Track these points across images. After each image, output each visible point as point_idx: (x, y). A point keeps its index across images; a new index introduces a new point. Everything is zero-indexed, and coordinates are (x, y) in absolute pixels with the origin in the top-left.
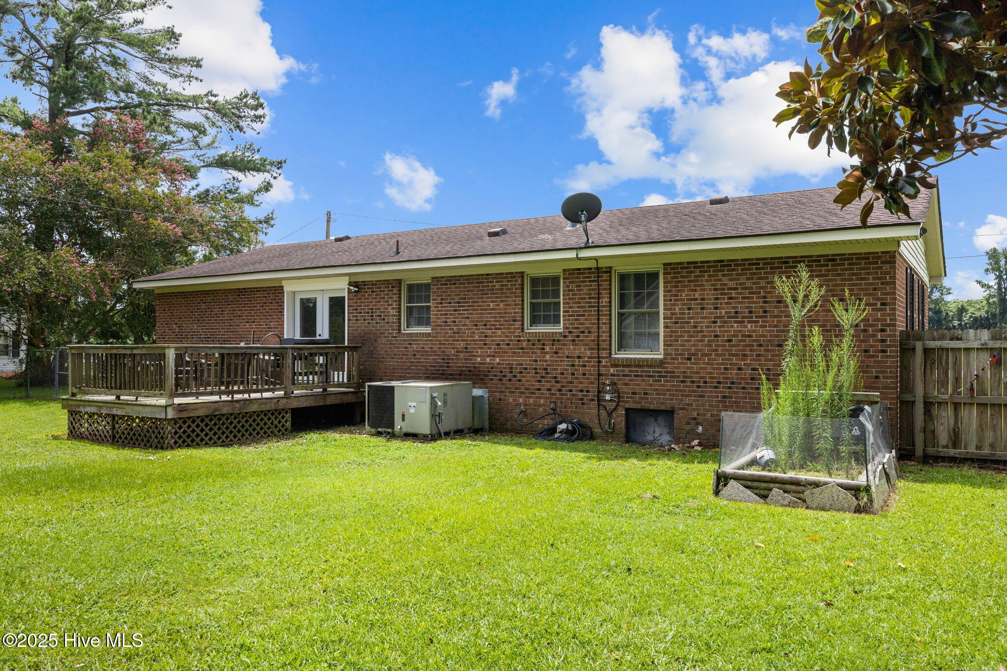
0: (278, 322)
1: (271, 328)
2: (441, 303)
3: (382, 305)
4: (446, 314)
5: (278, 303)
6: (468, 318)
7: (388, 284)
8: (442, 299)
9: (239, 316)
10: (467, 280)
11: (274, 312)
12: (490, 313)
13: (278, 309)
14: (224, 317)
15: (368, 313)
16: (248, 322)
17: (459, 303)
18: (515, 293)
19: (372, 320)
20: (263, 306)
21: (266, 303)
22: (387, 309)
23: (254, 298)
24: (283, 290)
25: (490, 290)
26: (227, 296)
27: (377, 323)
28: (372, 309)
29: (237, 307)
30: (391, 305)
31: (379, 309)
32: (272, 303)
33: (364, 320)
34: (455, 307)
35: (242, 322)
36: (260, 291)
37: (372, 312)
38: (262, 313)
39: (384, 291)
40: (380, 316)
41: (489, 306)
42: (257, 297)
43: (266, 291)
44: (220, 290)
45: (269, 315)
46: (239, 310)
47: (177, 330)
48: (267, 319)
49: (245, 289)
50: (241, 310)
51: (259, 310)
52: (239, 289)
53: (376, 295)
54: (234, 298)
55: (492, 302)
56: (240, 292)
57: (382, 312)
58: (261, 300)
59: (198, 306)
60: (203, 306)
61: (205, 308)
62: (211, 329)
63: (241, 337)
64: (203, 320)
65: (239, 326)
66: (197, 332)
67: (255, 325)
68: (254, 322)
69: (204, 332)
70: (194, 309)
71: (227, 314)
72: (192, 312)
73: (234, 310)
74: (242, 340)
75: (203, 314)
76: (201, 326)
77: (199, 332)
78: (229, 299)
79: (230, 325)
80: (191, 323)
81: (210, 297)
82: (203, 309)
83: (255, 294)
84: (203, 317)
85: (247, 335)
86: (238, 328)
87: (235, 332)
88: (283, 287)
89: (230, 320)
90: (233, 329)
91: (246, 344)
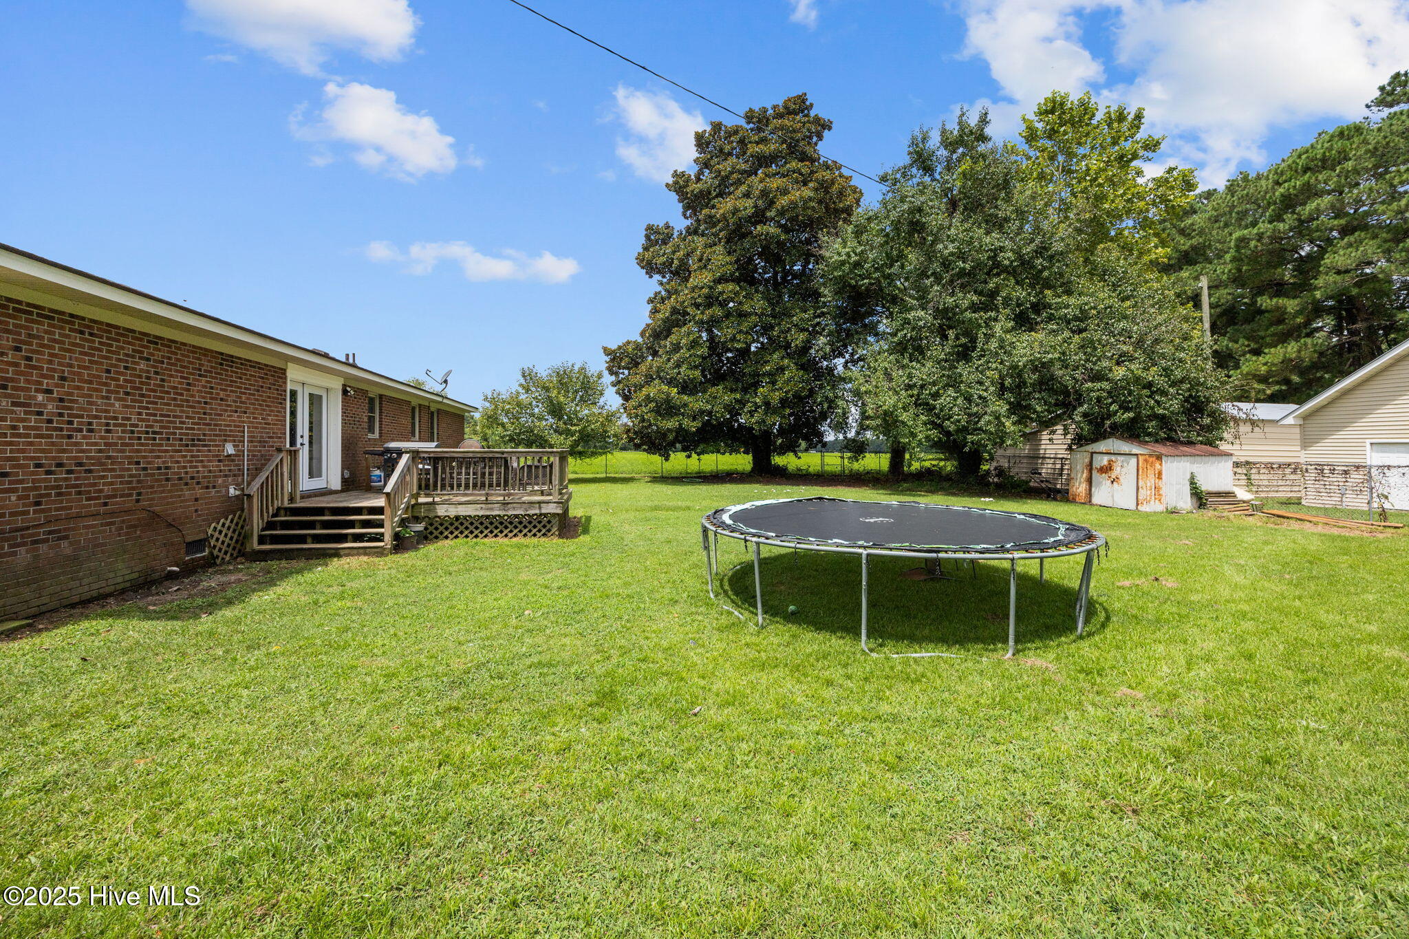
0: (277, 416)
1: (269, 424)
2: (386, 416)
3: (360, 412)
4: (388, 425)
6: (396, 429)
7: (362, 393)
8: (387, 413)
9: (222, 400)
10: (396, 401)
11: (273, 402)
14: (193, 396)
15: (351, 417)
16: (236, 412)
17: (393, 417)
18: (407, 414)
19: (353, 425)
20: (258, 391)
21: (262, 387)
23: (246, 374)
24: (285, 374)
25: (403, 411)
26: (199, 359)
27: (356, 428)
28: (354, 414)
29: (219, 384)
30: (363, 413)
31: (358, 415)
32: (270, 388)
33: (349, 424)
34: (392, 420)
35: (226, 411)
36: (254, 367)
37: (355, 418)
38: (257, 400)
39: (361, 399)
40: (359, 422)
42: (251, 375)
43: (263, 369)
44: (185, 344)
45: (267, 406)
46: (221, 390)
47: (51, 408)
48: (264, 410)
49: (232, 356)
50: (225, 390)
51: (254, 395)
52: (222, 354)
53: (358, 401)
54: (212, 367)
55: (404, 419)
57: (360, 418)
58: (256, 381)
59: (127, 362)
60: (143, 365)
61: (148, 372)
62: (161, 415)
63: (225, 435)
64: (143, 396)
65: (221, 415)
66: (123, 419)
67: (248, 417)
68: (245, 413)
69: (143, 420)
70: (116, 366)
71: (199, 391)
72: (108, 371)
73: (212, 388)
74: (225, 441)
75: (141, 383)
76: (134, 407)
77: (129, 419)
78: (203, 365)
79: (205, 414)
80: (103, 398)
81: (159, 350)
82: (141, 370)
83: (248, 370)
84: (141, 389)
85: (235, 431)
86: (220, 420)
87: (215, 425)
88: (285, 370)
89: (206, 403)
90: (211, 419)
91: (234, 446)
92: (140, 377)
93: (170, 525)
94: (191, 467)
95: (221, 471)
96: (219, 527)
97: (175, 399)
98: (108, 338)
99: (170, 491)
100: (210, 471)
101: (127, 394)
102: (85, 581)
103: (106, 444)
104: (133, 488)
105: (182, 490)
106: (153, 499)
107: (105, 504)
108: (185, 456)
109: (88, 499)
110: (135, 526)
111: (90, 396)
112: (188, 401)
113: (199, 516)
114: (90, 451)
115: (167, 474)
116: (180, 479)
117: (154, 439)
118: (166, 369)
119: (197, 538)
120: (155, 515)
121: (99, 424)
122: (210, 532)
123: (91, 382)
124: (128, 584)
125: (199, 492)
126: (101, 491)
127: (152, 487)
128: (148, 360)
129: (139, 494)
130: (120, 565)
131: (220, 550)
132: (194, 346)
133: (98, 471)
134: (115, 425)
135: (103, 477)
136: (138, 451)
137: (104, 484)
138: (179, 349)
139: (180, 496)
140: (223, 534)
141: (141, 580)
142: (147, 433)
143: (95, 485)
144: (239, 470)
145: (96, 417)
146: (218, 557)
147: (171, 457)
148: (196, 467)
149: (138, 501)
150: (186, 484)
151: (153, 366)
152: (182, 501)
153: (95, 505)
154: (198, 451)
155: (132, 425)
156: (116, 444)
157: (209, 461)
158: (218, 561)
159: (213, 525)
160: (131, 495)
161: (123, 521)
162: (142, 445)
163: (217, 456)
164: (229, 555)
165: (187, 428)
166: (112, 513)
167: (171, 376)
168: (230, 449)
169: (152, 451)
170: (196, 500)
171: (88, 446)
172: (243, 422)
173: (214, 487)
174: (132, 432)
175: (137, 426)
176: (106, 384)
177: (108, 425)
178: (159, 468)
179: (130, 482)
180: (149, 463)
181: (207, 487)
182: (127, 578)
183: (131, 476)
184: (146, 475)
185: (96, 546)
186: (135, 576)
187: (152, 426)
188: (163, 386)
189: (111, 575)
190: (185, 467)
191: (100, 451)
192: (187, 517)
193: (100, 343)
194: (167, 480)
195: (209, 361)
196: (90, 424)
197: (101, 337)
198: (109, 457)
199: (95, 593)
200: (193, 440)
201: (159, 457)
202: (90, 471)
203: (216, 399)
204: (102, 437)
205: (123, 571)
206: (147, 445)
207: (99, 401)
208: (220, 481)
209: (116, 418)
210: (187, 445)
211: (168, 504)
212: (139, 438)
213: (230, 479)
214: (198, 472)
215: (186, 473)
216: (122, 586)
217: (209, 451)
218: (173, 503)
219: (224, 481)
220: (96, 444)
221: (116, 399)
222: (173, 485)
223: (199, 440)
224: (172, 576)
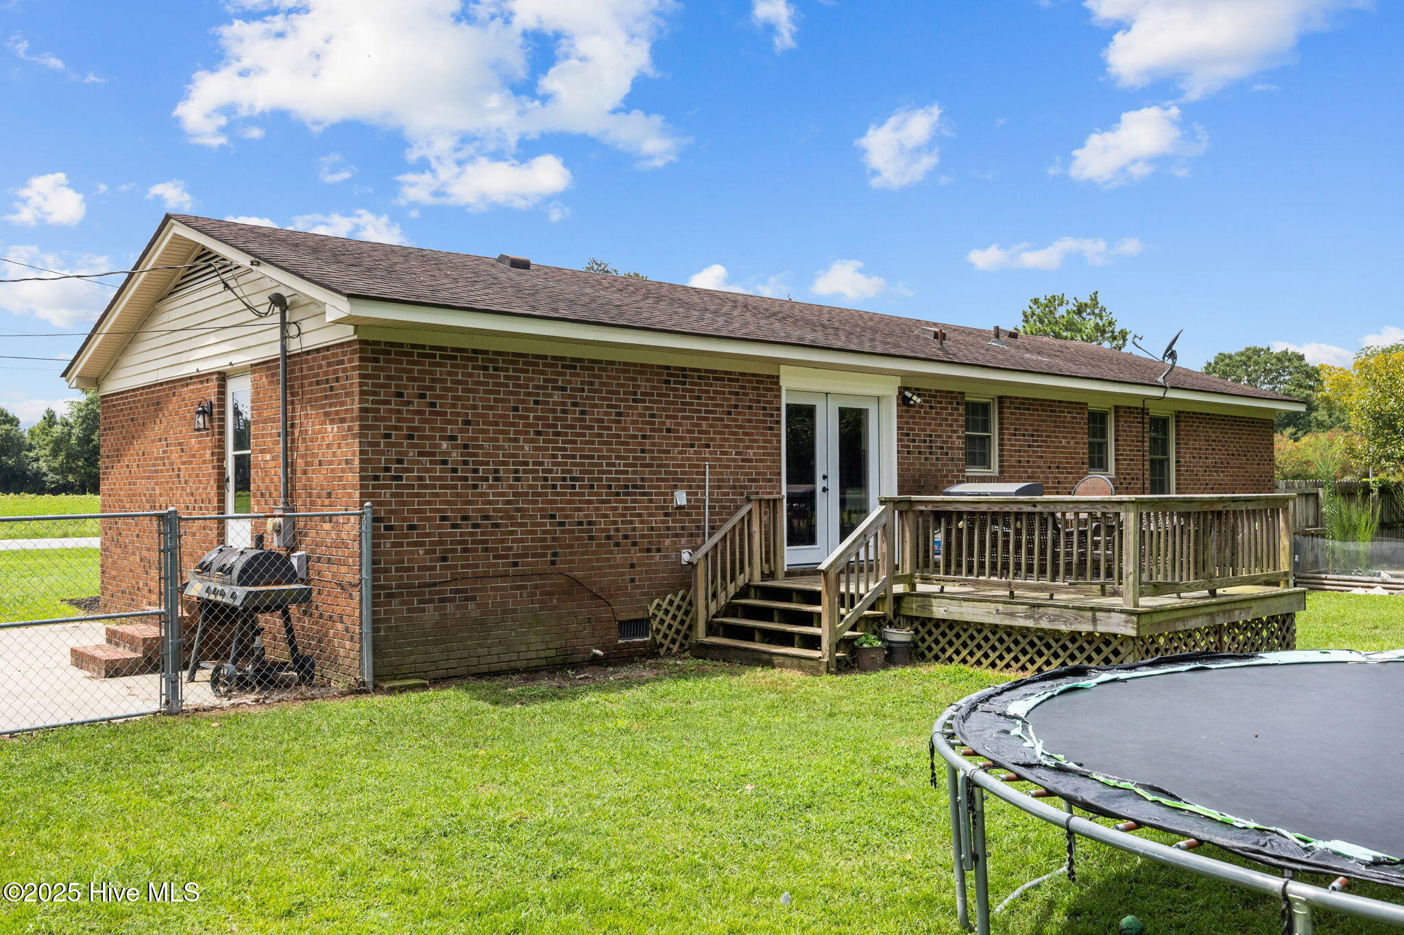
0: (764, 448)
1: (750, 461)
2: (1015, 435)
3: (945, 431)
4: (1020, 451)
5: (764, 408)
6: (1042, 457)
7: (952, 398)
8: (1016, 429)
9: (668, 430)
10: (1041, 405)
11: (755, 428)
12: (1062, 453)
13: (765, 422)
14: (625, 429)
15: (925, 441)
16: (692, 446)
17: (1033, 436)
18: (1082, 428)
19: (931, 453)
20: (729, 413)
21: (736, 406)
22: (950, 437)
23: (707, 392)
24: (777, 383)
25: (1062, 422)
26: (634, 379)
27: (937, 459)
28: (931, 436)
29: (664, 409)
30: (956, 432)
31: (940, 436)
32: (750, 408)
33: (920, 453)
34: (1029, 441)
35: (676, 445)
36: (722, 379)
37: (931, 441)
38: (727, 426)
39: (946, 408)
40: (942, 448)
41: (1061, 442)
42: (715, 392)
43: (737, 380)
44: (613, 363)
45: (745, 434)
46: (667, 417)
47: (456, 456)
48: (741, 440)
49: (684, 369)
50: (675, 417)
51: (722, 419)
52: (668, 368)
53: (937, 413)
54: (653, 388)
55: (1064, 437)
56: (669, 375)
57: (944, 442)
58: (725, 399)
59: (538, 395)
60: (557, 397)
61: (564, 404)
62: (582, 457)
63: (674, 480)
64: (557, 434)
65: (668, 452)
66: (535, 463)
67: (710, 453)
68: (708, 446)
69: (558, 464)
70: (524, 402)
71: (633, 422)
72: (516, 409)
73: (653, 416)
74: (676, 487)
75: (555, 419)
76: (547, 449)
77: (542, 464)
78: (639, 387)
79: (643, 451)
80: (510, 440)
81: (578, 375)
82: (555, 403)
83: (711, 385)
84: (555, 426)
85: (692, 473)
86: (666, 458)
87: (658, 466)
88: (778, 377)
89: (644, 437)
90: (652, 458)
91: (688, 494)
92: (554, 411)
93: (596, 596)
94: (623, 523)
95: (668, 528)
96: (665, 605)
97: (600, 435)
98: (515, 370)
99: (594, 553)
100: (652, 529)
101: (538, 433)
102: (495, 650)
103: (515, 494)
104: (548, 547)
105: (612, 552)
106: (572, 562)
107: (515, 564)
108: (615, 509)
109: (495, 557)
110: (551, 594)
111: (497, 440)
112: (618, 436)
113: (637, 587)
114: (497, 502)
115: (591, 531)
116: (609, 538)
117: (573, 487)
118: (587, 398)
119: (634, 616)
120: (576, 582)
121: (507, 471)
122: (652, 610)
123: (496, 424)
124: (544, 662)
125: (636, 555)
126: (510, 548)
127: (571, 546)
128: (564, 389)
129: (555, 554)
130: (533, 638)
131: (665, 636)
132: (625, 364)
133: (507, 525)
134: (525, 471)
135: (512, 533)
136: (552, 502)
137: (513, 541)
138: (605, 370)
139: (608, 560)
140: (670, 615)
141: (559, 660)
142: (564, 479)
143: (502, 541)
144: (698, 528)
145: (504, 463)
146: (662, 645)
147: (597, 509)
148: (631, 522)
149: (553, 563)
150: (617, 545)
151: (570, 397)
152: (611, 567)
153: (504, 565)
154: (635, 501)
155: (544, 471)
156: (527, 494)
157: (651, 515)
158: (662, 651)
159: (656, 601)
160: (545, 555)
161: (536, 587)
162: (558, 494)
163: (663, 508)
164: (677, 644)
165: (617, 472)
166: (523, 576)
167: (595, 406)
168: (681, 498)
169: (570, 502)
170: (632, 566)
171: (495, 496)
172: (705, 459)
173: (659, 550)
174: (546, 479)
175: (550, 471)
176: (513, 425)
177: (516, 471)
178: (580, 523)
179: (544, 540)
180: (566, 517)
181: (649, 550)
182: (542, 654)
183: (544, 532)
184: (563, 532)
185: (505, 612)
186: (552, 653)
187: (570, 472)
188: (584, 420)
189: (524, 648)
190: (615, 523)
191: (508, 502)
192: (619, 588)
193: (506, 377)
194: (591, 538)
195: (648, 380)
196: (496, 471)
197: (507, 370)
198: (518, 510)
199: (504, 666)
200: (627, 487)
201: (579, 509)
202: (497, 525)
203: (660, 430)
204: (510, 487)
205: (536, 646)
206: (565, 494)
207: (507, 445)
208: (668, 542)
209: (526, 464)
210: (618, 494)
211: (593, 568)
212: (554, 487)
213: (683, 540)
214: (634, 529)
215: (617, 530)
216: (534, 663)
217: (651, 501)
218: (600, 568)
219: (674, 543)
220: (503, 494)
221: (525, 441)
222: (598, 545)
223: (634, 487)
224: (595, 661)
